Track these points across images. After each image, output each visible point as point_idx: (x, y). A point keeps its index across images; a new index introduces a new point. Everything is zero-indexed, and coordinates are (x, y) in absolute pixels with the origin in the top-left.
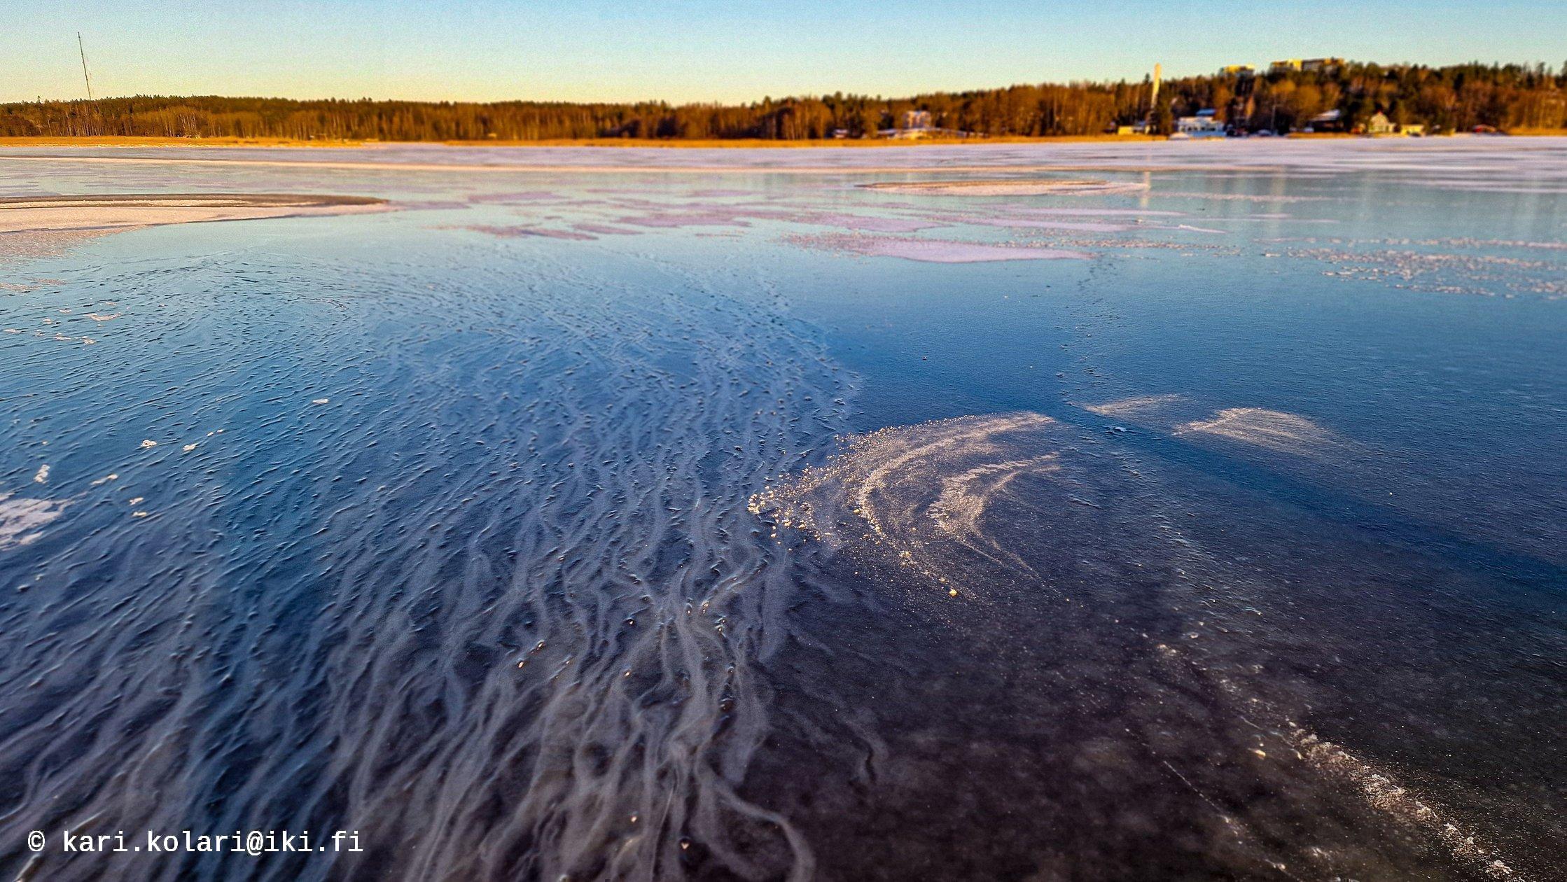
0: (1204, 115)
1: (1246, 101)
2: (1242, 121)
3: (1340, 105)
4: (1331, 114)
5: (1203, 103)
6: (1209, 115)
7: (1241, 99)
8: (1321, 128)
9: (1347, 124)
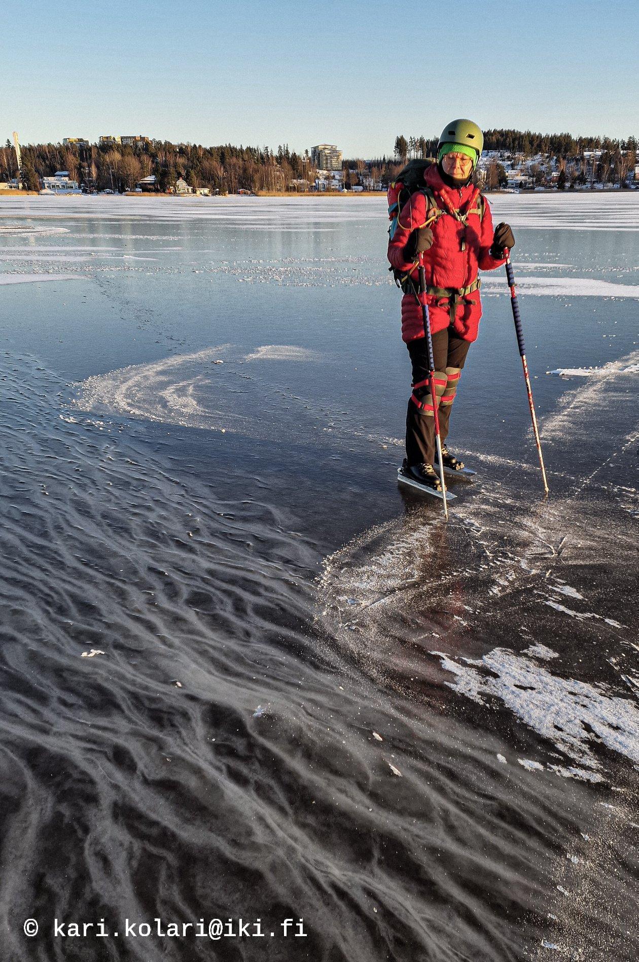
0: (61, 176)
1: (89, 166)
2: (91, 181)
3: (154, 172)
4: (150, 179)
5: (58, 166)
6: (65, 176)
7: (85, 164)
8: (146, 189)
9: (161, 186)
